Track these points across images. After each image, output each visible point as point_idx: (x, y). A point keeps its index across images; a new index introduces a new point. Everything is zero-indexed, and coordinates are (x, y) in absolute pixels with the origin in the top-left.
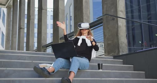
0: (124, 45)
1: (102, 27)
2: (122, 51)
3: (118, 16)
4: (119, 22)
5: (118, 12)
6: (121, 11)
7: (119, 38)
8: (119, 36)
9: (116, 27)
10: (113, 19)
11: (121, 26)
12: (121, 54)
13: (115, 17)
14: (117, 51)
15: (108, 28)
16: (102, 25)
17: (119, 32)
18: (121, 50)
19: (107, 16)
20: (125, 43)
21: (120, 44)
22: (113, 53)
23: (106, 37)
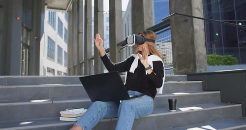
0: (202, 57)
1: (169, 31)
2: (200, 66)
3: (194, 15)
4: (194, 25)
5: (193, 11)
6: (197, 9)
7: (195, 47)
8: (196, 44)
9: (191, 32)
10: (187, 21)
11: (198, 29)
12: (198, 71)
13: (189, 17)
14: (192, 66)
15: (179, 33)
16: (170, 29)
17: (195, 39)
18: (198, 65)
19: (177, 15)
20: (203, 54)
21: (196, 56)
22: (186, 69)
23: (176, 45)
